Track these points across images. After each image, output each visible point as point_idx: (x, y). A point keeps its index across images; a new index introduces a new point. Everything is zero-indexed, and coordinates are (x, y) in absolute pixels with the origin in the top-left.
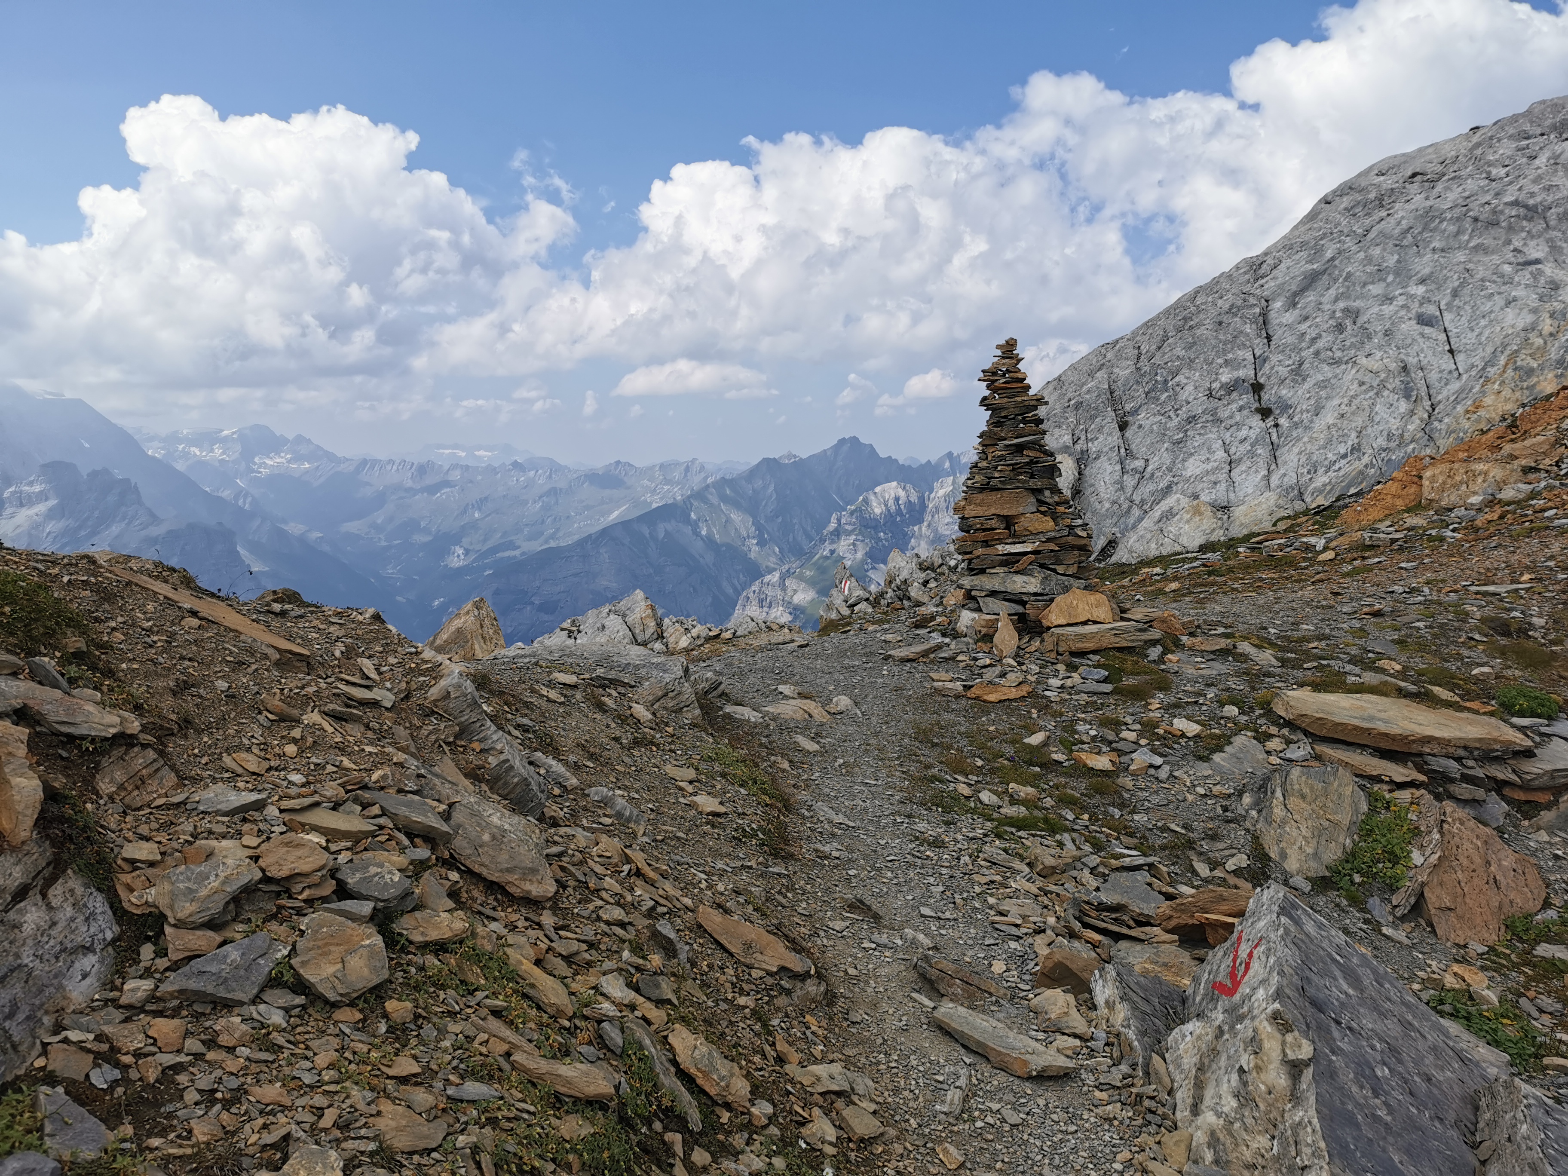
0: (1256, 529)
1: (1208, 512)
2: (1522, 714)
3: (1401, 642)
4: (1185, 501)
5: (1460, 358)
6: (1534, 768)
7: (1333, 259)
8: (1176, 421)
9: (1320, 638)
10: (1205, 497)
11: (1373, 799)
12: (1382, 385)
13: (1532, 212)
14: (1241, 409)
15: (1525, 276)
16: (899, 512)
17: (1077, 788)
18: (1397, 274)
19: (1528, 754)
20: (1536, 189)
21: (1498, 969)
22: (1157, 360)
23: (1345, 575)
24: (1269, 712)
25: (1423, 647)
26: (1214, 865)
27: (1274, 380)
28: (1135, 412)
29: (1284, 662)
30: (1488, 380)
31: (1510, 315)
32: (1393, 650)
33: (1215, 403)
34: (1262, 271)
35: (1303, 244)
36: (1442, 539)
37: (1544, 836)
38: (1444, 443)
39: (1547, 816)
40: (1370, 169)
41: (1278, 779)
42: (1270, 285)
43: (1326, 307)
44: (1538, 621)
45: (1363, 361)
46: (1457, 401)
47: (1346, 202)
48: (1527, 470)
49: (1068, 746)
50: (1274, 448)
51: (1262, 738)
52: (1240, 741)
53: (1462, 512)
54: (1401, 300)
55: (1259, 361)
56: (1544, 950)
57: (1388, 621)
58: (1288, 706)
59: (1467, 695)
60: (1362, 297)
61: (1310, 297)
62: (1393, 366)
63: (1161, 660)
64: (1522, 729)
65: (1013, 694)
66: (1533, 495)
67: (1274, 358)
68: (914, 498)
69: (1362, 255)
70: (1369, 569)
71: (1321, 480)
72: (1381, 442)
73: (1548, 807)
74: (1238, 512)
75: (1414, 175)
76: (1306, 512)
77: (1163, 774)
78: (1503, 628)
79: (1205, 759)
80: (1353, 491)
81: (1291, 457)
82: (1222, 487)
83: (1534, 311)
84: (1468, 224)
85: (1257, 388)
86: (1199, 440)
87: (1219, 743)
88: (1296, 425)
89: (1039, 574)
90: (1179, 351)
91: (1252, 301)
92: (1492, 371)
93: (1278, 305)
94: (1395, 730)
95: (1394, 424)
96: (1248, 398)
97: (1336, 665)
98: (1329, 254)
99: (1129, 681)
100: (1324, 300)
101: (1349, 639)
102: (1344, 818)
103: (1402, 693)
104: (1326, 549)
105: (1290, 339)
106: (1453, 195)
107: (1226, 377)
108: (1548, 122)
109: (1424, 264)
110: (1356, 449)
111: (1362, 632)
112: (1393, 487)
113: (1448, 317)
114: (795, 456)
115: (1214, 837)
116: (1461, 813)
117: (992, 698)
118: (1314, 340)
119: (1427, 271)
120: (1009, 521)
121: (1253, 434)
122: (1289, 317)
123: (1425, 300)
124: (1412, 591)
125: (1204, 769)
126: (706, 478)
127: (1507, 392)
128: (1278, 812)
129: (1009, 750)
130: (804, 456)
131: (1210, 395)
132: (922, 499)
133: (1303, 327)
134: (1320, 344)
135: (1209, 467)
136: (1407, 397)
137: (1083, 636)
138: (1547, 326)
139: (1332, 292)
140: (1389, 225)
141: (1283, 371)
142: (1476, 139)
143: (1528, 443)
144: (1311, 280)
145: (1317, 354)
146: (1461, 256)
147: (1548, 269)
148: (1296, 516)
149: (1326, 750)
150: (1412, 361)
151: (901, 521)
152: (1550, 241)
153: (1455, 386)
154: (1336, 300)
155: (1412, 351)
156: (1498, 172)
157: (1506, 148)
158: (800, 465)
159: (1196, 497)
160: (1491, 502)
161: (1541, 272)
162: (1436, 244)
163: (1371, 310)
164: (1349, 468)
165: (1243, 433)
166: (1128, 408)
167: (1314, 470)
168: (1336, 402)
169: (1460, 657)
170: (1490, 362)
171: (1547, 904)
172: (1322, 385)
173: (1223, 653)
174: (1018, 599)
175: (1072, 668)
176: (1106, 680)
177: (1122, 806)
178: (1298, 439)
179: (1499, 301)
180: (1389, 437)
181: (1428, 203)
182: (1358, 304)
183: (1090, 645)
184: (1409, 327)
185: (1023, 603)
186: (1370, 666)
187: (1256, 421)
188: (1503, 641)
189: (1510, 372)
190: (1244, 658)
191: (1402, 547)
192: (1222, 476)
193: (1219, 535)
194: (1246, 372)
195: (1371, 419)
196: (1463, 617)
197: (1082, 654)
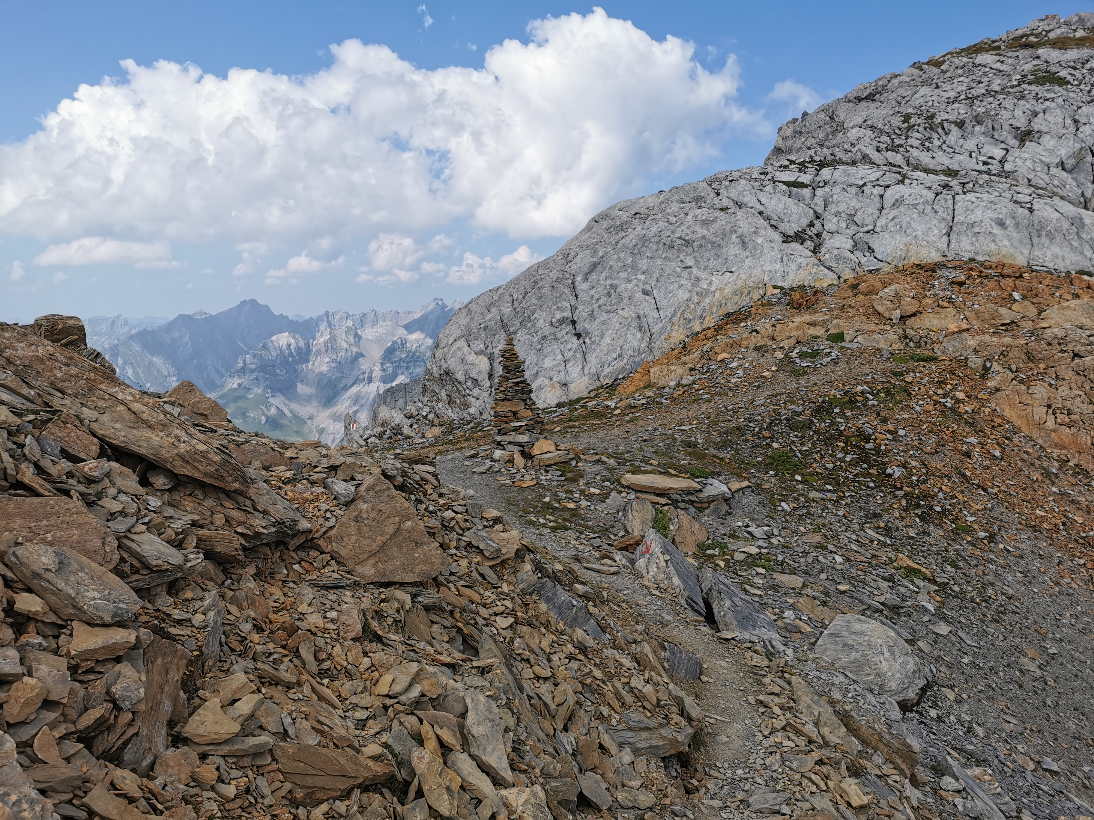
0: (581, 396)
1: (558, 386)
2: (698, 477)
3: (655, 452)
4: (547, 381)
5: (661, 312)
6: (702, 495)
7: (602, 257)
8: (536, 339)
9: (628, 452)
10: (555, 379)
11: (656, 510)
12: (629, 324)
13: (688, 243)
14: (567, 333)
15: (685, 274)
16: (291, 354)
17: (567, 515)
18: (632, 268)
19: (701, 491)
20: (688, 232)
21: (696, 558)
22: (524, 305)
23: (628, 422)
24: (620, 483)
25: (663, 454)
26: (615, 535)
27: (581, 319)
28: (515, 332)
29: (619, 463)
30: (673, 324)
31: (680, 292)
32: (653, 456)
33: (554, 330)
34: (569, 259)
35: (588, 246)
36: (662, 404)
37: (706, 518)
38: (658, 354)
39: (707, 511)
40: (615, 206)
41: (629, 506)
42: (574, 267)
43: (602, 282)
44: (700, 441)
45: (620, 312)
46: (661, 334)
47: (605, 224)
48: (691, 369)
49: (559, 501)
50: (584, 354)
51: (620, 492)
52: (613, 494)
53: (667, 390)
54: (635, 282)
55: (573, 309)
56: (709, 552)
57: (649, 444)
58: (626, 480)
59: (680, 472)
60: (617, 278)
61: (593, 276)
62: (634, 315)
63: (576, 466)
64: (698, 482)
65: (531, 483)
66: (694, 382)
67: (580, 308)
68: (302, 344)
69: (616, 256)
70: (636, 419)
71: (607, 371)
72: (631, 352)
73: (707, 508)
74: (572, 386)
75: (636, 214)
76: (602, 387)
77: (592, 508)
78: (688, 444)
79: (604, 502)
80: (620, 377)
81: (592, 359)
82: (563, 373)
83: (690, 291)
84: (661, 246)
85: (574, 322)
86: (549, 349)
87: (607, 496)
88: (593, 343)
89: (528, 434)
90: (534, 301)
91: (567, 276)
92: (675, 319)
93: (579, 278)
94: (660, 486)
95: (636, 344)
96: (570, 327)
97: (637, 463)
98: (601, 254)
99: (570, 475)
100: (601, 278)
101: (637, 452)
102: (649, 517)
103: (661, 473)
104: (616, 408)
105: (587, 298)
106: (654, 230)
107: (558, 316)
108: (692, 196)
109: (644, 264)
110: (620, 356)
111: (641, 449)
112: (638, 376)
113: (655, 291)
114: (206, 314)
115: (613, 527)
116: (683, 512)
117: (525, 486)
118: (598, 300)
119: (645, 268)
120: (515, 413)
121: (574, 347)
122: (585, 286)
123: (645, 283)
124: (655, 429)
125: (604, 505)
126: (131, 329)
127: (681, 330)
128: (630, 517)
129: (540, 505)
130: (214, 314)
131: (552, 325)
132: (308, 345)
133: (593, 292)
134: (601, 302)
135: (555, 363)
136: (640, 330)
137: (549, 459)
138: (695, 299)
139: (604, 274)
140: (626, 241)
141: (585, 315)
142: (662, 198)
143: (691, 357)
144: (594, 267)
145: (600, 307)
146: (659, 262)
147: (695, 270)
148: (598, 389)
149: (638, 495)
150: (641, 312)
151: (293, 361)
152: (695, 257)
153: (660, 325)
154: (606, 279)
155: (641, 308)
156: (673, 219)
157: (675, 207)
158: (210, 320)
159: (551, 379)
160: (678, 385)
161: (692, 272)
162: (648, 254)
163: (622, 286)
164: (619, 365)
165: (569, 346)
166: (511, 330)
167: (603, 366)
168: (610, 332)
169: (676, 457)
170: (673, 315)
171: (708, 539)
172: (604, 323)
173: (598, 461)
174: (520, 445)
175: (547, 471)
176: (561, 476)
177: (583, 520)
178: (595, 350)
179: (676, 285)
180: (634, 350)
181: (644, 232)
182: (616, 282)
183: (552, 462)
184: (639, 295)
185: (523, 447)
186: (647, 463)
187: (574, 339)
188: (689, 450)
189: (682, 321)
190: (604, 463)
191: (646, 407)
192: (562, 368)
193: (564, 399)
194: (568, 314)
195: (625, 341)
196: (675, 440)
197: (549, 466)
